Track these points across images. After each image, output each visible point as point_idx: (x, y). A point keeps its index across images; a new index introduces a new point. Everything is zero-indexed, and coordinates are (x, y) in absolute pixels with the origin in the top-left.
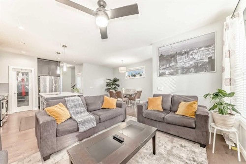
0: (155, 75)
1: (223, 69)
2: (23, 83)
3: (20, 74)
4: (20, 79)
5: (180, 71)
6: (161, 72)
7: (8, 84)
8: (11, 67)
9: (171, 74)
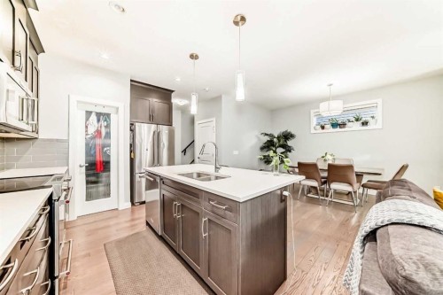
2: (99, 141)
3: (93, 118)
4: (92, 130)
7: (68, 141)
8: (74, 99)
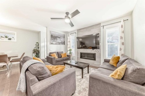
0: (49, 43)
1: (67, 45)
5: (58, 43)
6: (52, 42)
9: (55, 44)
